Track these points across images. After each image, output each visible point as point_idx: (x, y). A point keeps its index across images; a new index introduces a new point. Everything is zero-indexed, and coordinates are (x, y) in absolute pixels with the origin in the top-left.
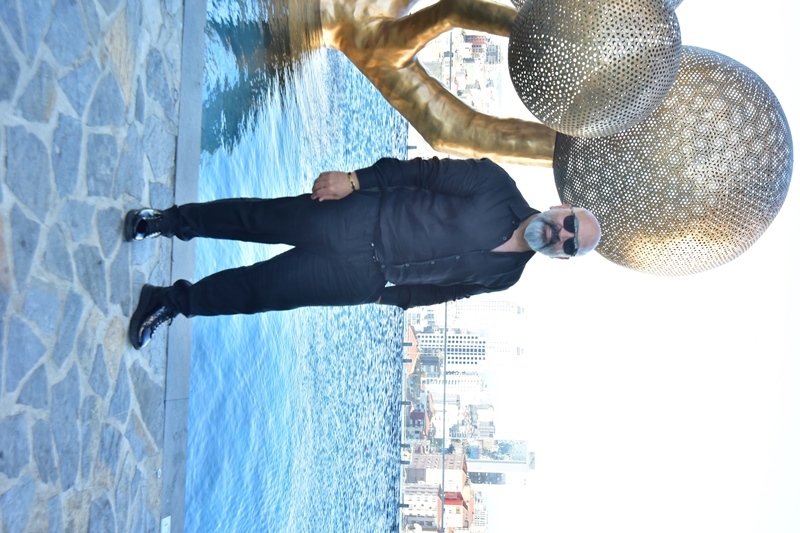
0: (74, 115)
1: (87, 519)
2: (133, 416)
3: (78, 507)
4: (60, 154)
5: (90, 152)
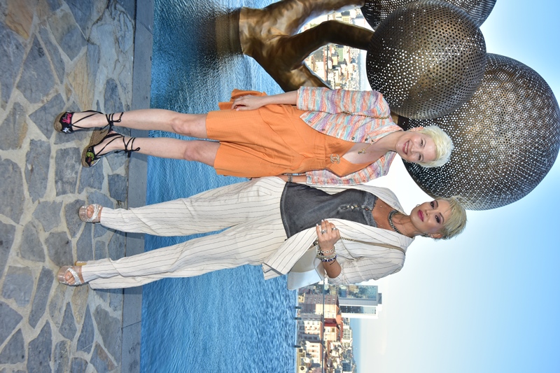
2: (97, 346)
4: (32, 170)
5: (58, 164)
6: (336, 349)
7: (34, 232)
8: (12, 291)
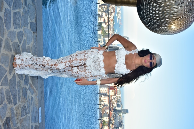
0: (9, 8)
1: (21, 111)
2: (30, 84)
3: (18, 109)
4: (6, 19)
5: (14, 17)
6: (114, 99)
7: (8, 42)
8: (3, 62)
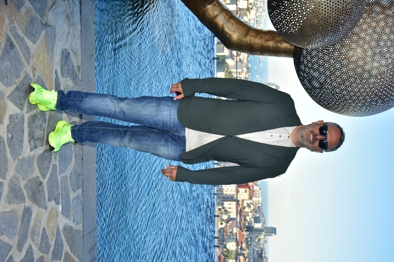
0: (19, 111)
2: (66, 254)
4: (12, 138)
6: (249, 206)
7: (17, 182)
8: (4, 230)
